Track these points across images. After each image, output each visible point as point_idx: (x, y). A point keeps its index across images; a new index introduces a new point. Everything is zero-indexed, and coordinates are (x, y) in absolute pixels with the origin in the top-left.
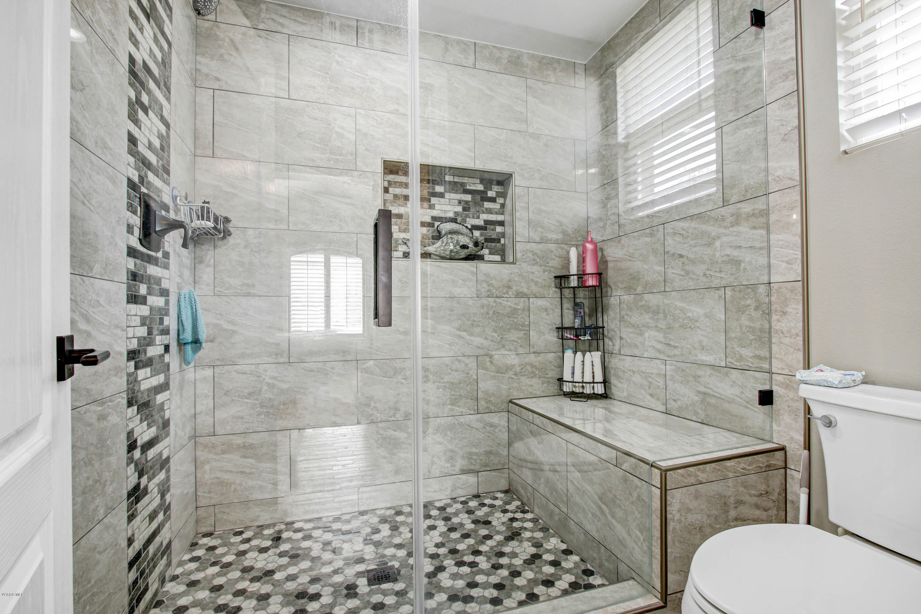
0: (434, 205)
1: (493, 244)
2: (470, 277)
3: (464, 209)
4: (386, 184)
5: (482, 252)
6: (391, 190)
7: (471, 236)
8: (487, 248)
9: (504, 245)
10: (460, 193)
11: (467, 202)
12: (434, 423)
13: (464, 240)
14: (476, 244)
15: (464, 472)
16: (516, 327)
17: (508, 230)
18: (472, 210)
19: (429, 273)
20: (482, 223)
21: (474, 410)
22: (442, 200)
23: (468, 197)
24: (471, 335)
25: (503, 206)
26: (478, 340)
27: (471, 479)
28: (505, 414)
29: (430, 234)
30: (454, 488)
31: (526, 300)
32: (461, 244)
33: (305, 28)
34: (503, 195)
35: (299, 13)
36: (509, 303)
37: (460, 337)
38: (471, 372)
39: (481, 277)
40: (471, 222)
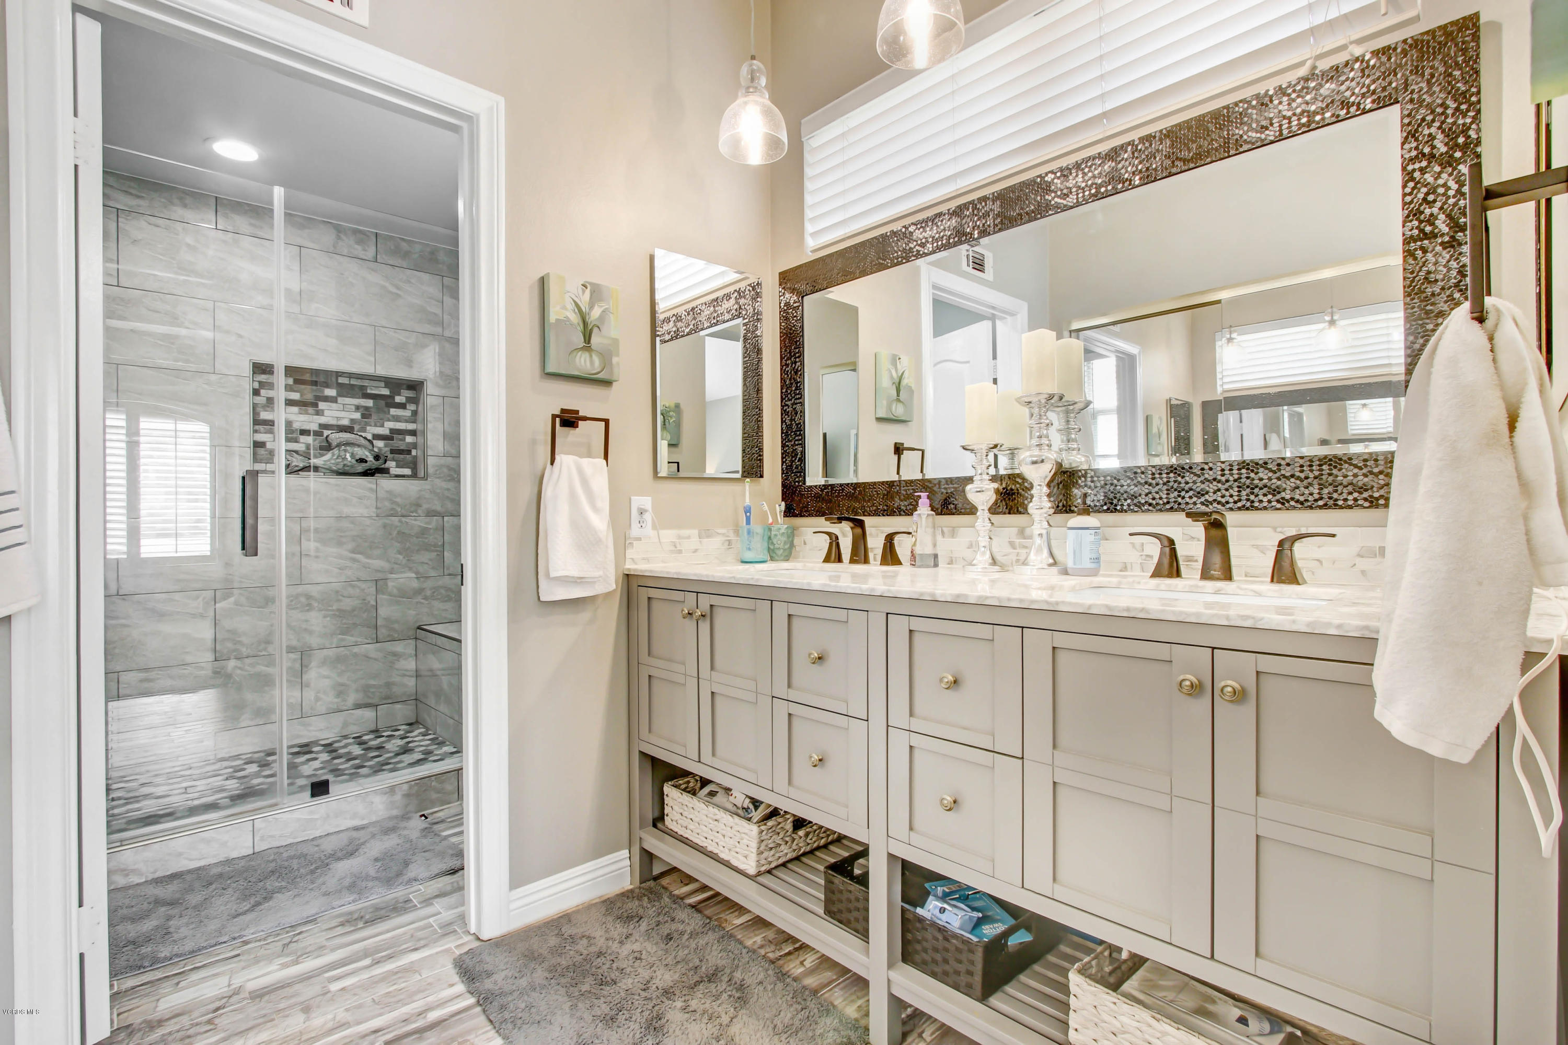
0: (323, 411)
1: (402, 456)
2: (368, 494)
3: (363, 416)
4: (256, 385)
5: (387, 465)
6: (263, 392)
7: (371, 447)
8: (393, 460)
9: (416, 457)
10: (359, 398)
11: (367, 408)
12: (319, 655)
13: (361, 453)
14: (377, 458)
15: (358, 706)
16: (427, 548)
17: (420, 440)
18: (374, 417)
19: (312, 490)
20: (387, 432)
21: (372, 639)
22: (334, 405)
23: (370, 403)
24: (369, 557)
25: (415, 413)
26: (378, 563)
27: (369, 714)
28: (413, 642)
29: (317, 444)
30: (346, 724)
31: (440, 519)
32: (358, 457)
33: (141, 202)
34: (415, 401)
35: (132, 184)
36: (419, 522)
37: (354, 560)
38: (368, 598)
39: (381, 494)
40: (372, 430)
